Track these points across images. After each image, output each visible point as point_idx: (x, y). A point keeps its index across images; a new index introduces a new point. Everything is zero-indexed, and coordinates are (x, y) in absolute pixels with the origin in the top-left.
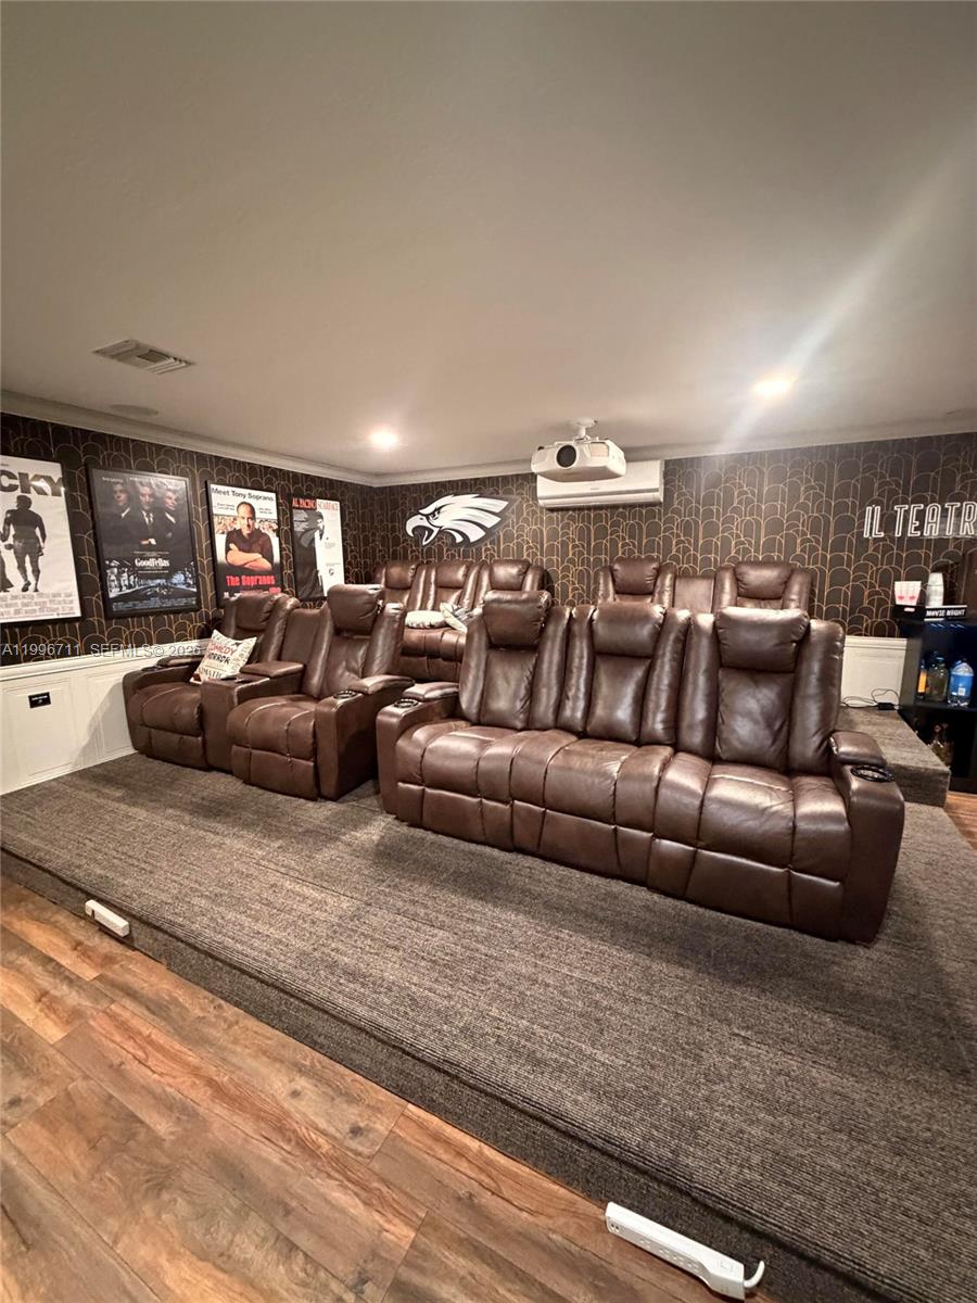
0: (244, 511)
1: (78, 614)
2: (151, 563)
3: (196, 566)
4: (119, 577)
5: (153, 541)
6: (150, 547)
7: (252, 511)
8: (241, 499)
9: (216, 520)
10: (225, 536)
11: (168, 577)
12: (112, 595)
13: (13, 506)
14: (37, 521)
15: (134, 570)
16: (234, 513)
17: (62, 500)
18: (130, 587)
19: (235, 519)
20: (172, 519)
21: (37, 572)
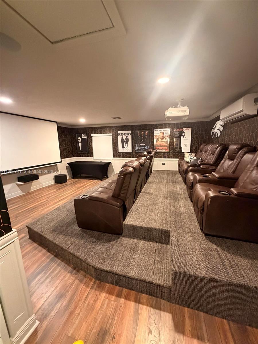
0: (161, 134)
1: (131, 152)
2: (142, 144)
3: (150, 145)
4: (137, 147)
5: (143, 141)
6: (142, 142)
7: (164, 133)
8: (161, 131)
9: (155, 136)
10: (156, 139)
11: (145, 147)
12: (136, 149)
13: (126, 137)
14: (128, 139)
15: (139, 146)
16: (159, 134)
17: (131, 136)
18: (138, 148)
19: (159, 135)
20: (146, 137)
21: (127, 146)
